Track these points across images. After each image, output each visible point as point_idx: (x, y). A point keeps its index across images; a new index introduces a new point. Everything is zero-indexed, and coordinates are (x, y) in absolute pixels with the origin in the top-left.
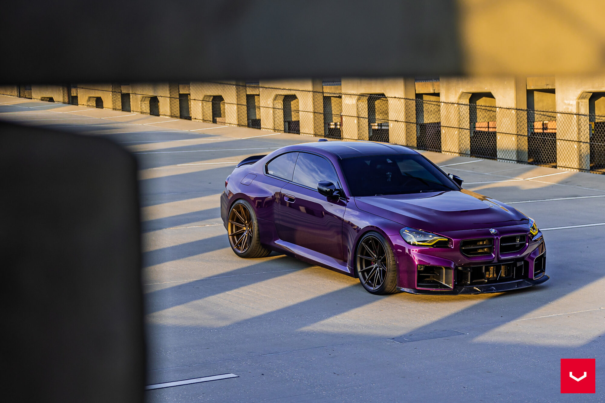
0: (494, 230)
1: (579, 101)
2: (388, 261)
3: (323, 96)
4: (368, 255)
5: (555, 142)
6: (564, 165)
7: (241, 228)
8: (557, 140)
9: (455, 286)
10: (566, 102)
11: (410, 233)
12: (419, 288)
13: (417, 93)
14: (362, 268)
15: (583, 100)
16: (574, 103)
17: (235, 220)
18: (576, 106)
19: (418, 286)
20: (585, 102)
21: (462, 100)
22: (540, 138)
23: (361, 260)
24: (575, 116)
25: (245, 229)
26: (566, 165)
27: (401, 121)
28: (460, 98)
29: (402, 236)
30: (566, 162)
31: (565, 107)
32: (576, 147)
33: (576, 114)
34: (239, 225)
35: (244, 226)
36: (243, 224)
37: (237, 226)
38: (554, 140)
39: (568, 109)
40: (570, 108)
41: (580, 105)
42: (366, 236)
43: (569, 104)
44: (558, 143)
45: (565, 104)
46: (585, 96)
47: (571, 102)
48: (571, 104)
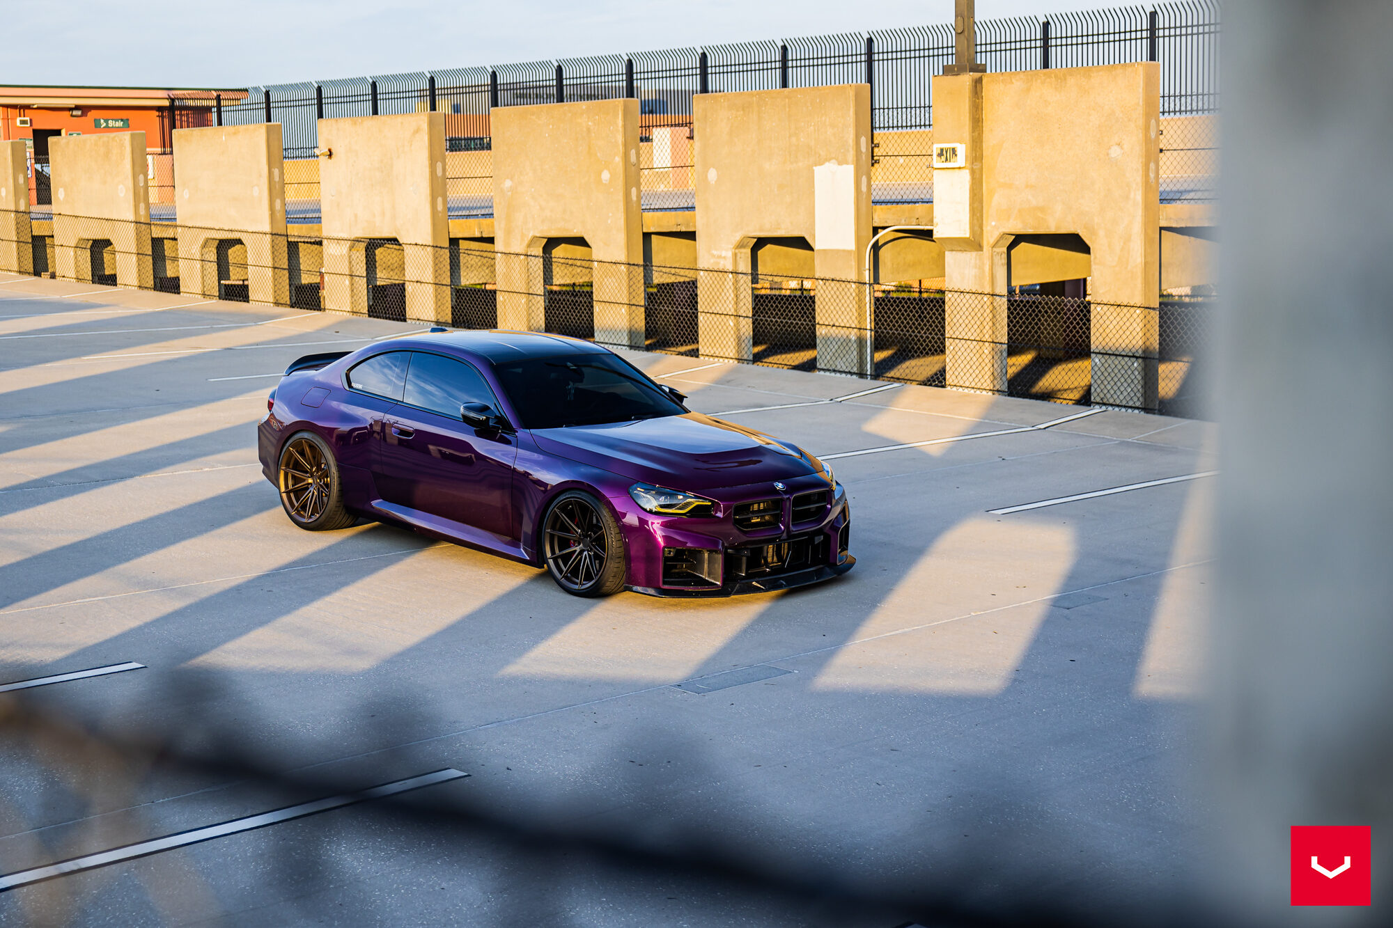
0: (780, 484)
1: (737, 251)
2: (609, 540)
3: (288, 241)
4: (565, 528)
5: (696, 317)
6: (712, 352)
7: (304, 480)
8: (699, 313)
9: (724, 581)
10: (715, 253)
11: (646, 493)
12: (666, 587)
13: (451, 237)
14: (553, 552)
15: (743, 250)
16: (729, 254)
17: (291, 466)
18: (731, 259)
19: (665, 583)
20: (745, 253)
21: (531, 249)
22: (670, 311)
23: (552, 537)
24: (730, 275)
25: (310, 481)
26: (715, 353)
27: (428, 282)
28: (529, 246)
29: (634, 497)
30: (715, 349)
31: (712, 261)
32: (732, 324)
33: (732, 273)
34: (298, 474)
35: (309, 477)
36: (307, 472)
37: (295, 476)
38: (693, 313)
39: (719, 263)
40: (722, 262)
41: (738, 258)
42: (562, 497)
43: (720, 257)
44: (701, 317)
45: (714, 256)
46: (745, 243)
47: (724, 254)
48: (723, 256)
